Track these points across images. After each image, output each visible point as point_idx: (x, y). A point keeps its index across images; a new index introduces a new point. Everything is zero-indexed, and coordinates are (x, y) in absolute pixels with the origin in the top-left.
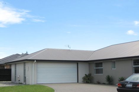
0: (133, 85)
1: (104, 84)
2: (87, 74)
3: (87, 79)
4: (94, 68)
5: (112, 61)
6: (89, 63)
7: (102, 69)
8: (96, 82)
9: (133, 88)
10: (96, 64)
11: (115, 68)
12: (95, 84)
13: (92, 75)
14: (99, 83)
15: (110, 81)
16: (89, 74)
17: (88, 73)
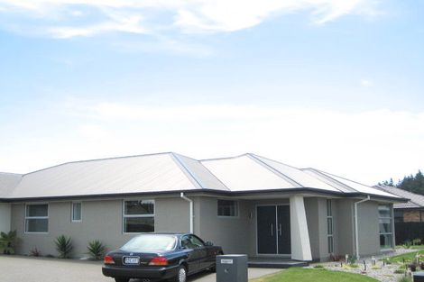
0: (141, 260)
1: (50, 257)
2: (7, 231)
3: (6, 243)
4: (25, 217)
5: (73, 201)
6: (12, 206)
7: (47, 220)
8: (29, 253)
9: (141, 266)
10: (31, 207)
11: (80, 219)
12: (26, 256)
13: (19, 235)
14: (36, 255)
15: (66, 251)
16: (11, 232)
17: (9, 230)
